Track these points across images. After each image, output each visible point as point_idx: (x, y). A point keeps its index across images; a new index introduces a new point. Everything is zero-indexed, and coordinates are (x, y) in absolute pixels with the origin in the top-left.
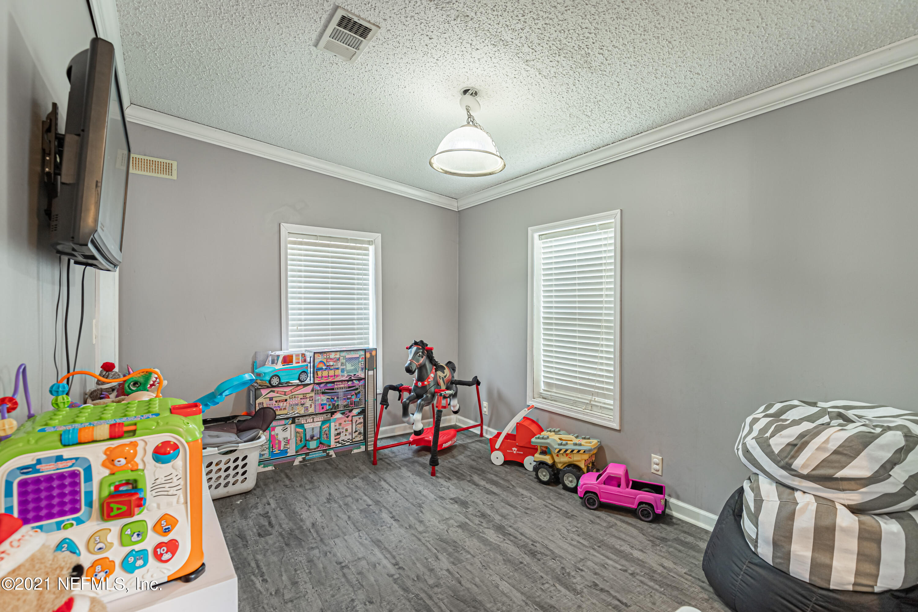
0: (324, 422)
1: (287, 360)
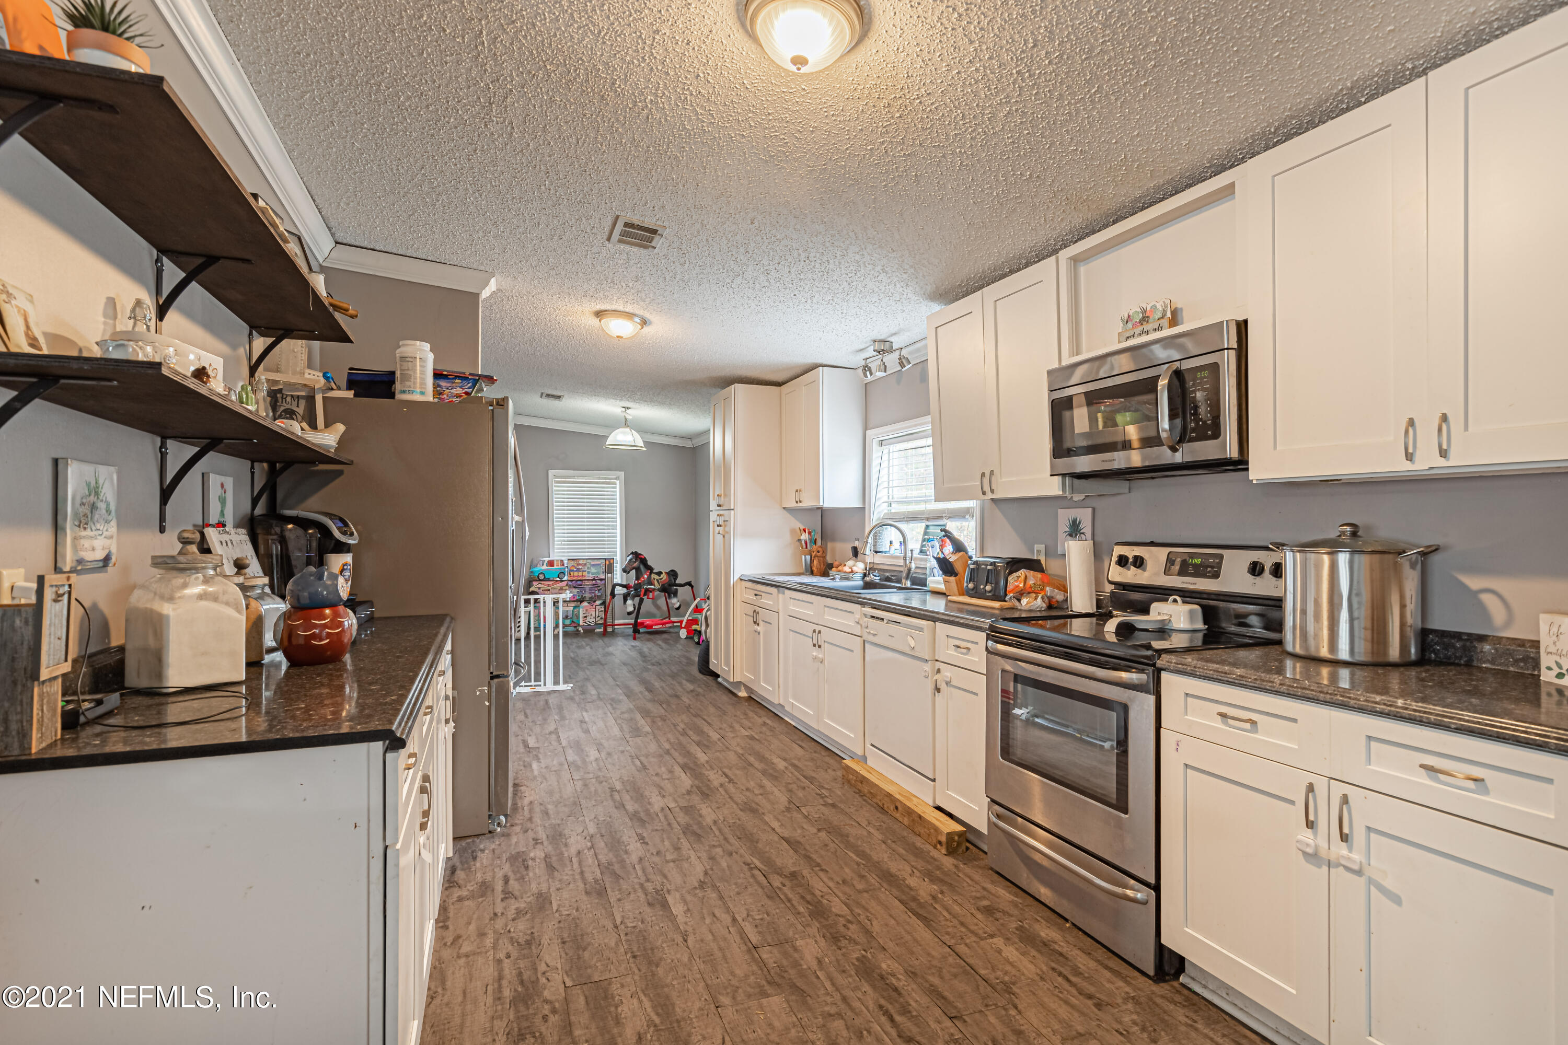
0: (575, 607)
1: (551, 563)
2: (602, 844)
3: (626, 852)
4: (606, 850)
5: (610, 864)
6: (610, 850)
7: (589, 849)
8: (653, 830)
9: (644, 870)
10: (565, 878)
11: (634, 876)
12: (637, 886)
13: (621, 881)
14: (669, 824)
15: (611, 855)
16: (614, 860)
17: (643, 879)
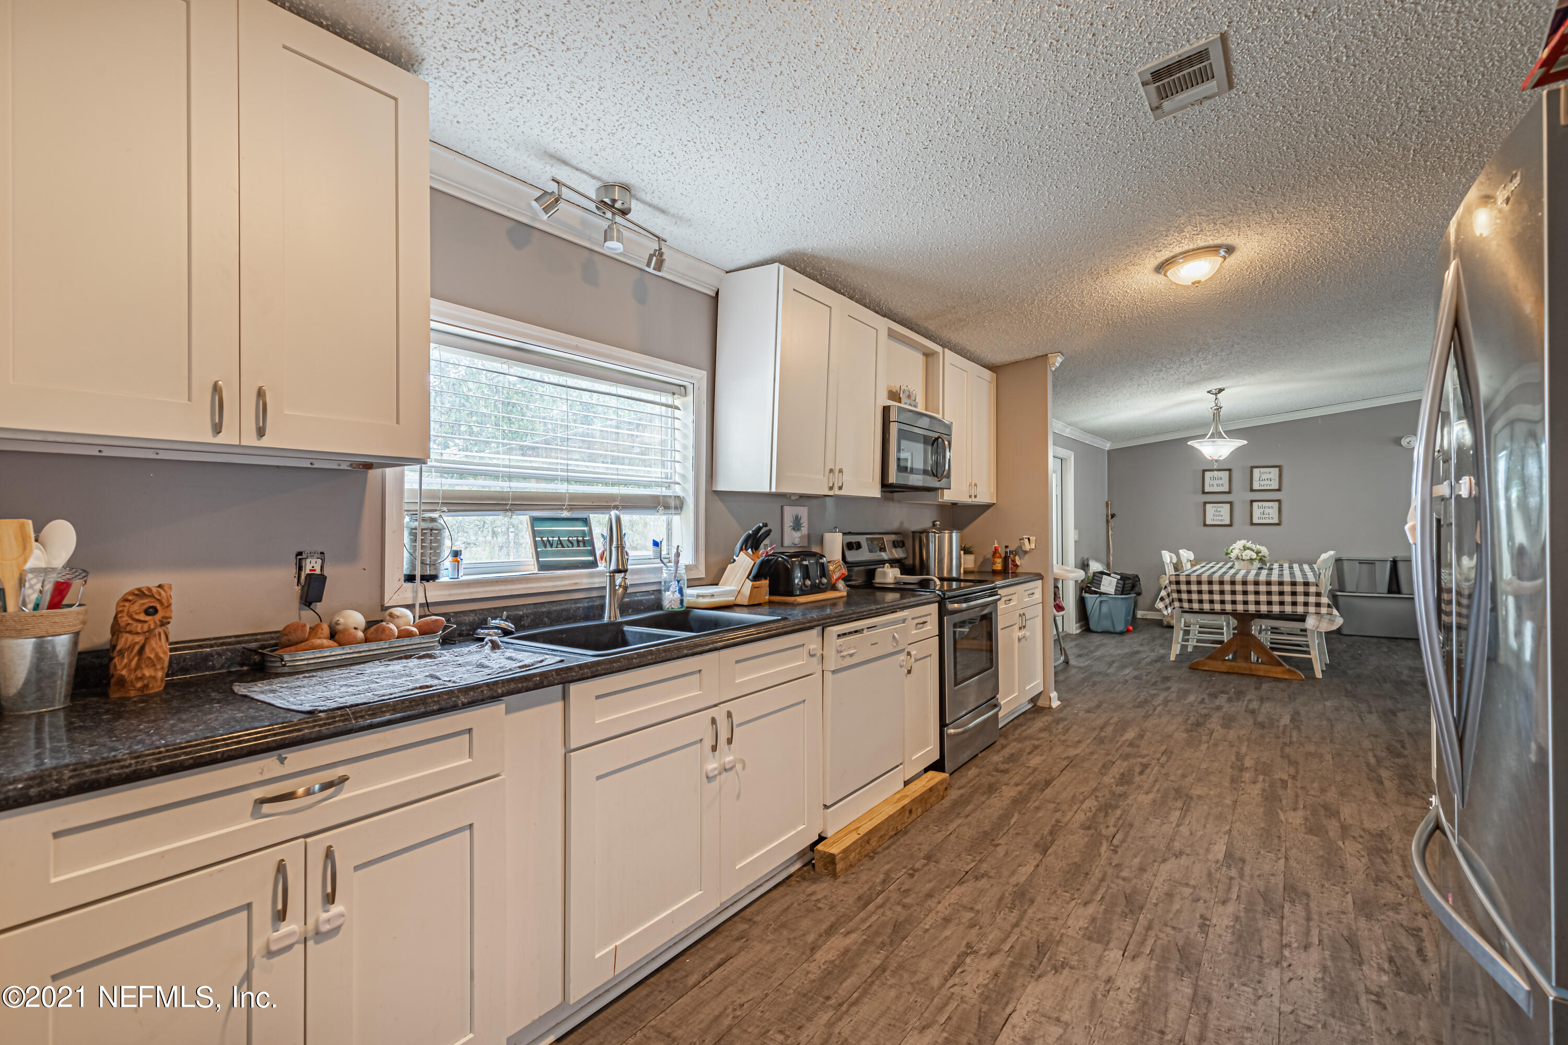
2: (1266, 944)
3: (1237, 919)
4: (1265, 933)
5: (1266, 914)
6: (1258, 930)
7: (1288, 945)
8: (1181, 930)
9: (1229, 889)
10: (1332, 923)
11: (1243, 889)
12: (1247, 878)
13: (1262, 890)
14: (1149, 928)
15: (1260, 924)
16: (1259, 916)
17: (1235, 882)
